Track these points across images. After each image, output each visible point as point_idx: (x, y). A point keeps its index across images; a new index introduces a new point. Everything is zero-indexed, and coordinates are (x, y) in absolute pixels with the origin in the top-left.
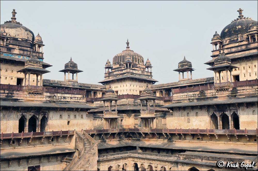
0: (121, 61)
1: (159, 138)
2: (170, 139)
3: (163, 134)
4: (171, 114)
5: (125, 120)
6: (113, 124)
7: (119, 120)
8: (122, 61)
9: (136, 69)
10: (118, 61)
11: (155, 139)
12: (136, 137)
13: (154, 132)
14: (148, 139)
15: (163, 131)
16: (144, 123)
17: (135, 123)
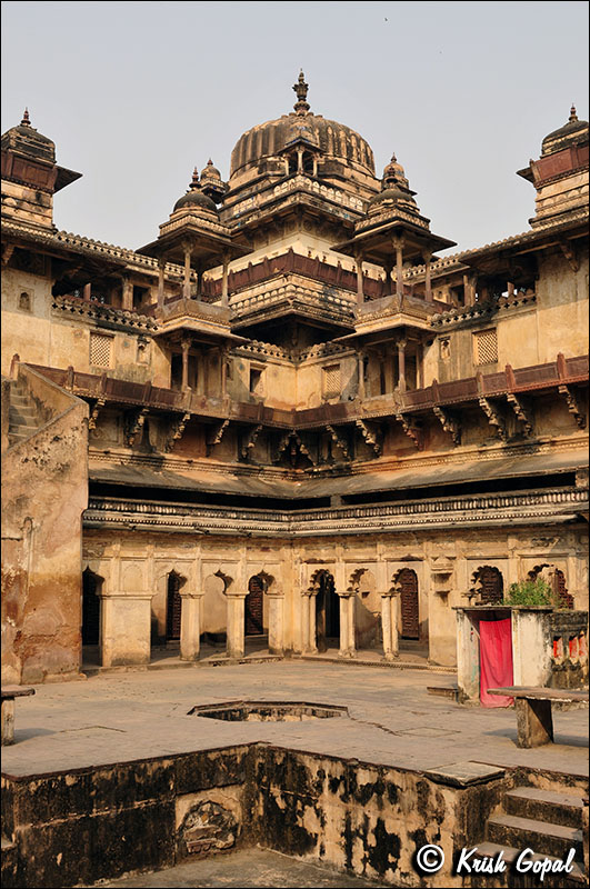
0: (265, 151)
1: (457, 444)
2: (519, 436)
3: (483, 403)
4: (525, 301)
5: (275, 375)
6: (206, 380)
7: (242, 367)
8: (271, 152)
9: (337, 183)
10: (254, 154)
11: (434, 450)
12: (330, 460)
13: (428, 405)
14: (394, 458)
15: (481, 385)
16: (374, 376)
17: (326, 390)
